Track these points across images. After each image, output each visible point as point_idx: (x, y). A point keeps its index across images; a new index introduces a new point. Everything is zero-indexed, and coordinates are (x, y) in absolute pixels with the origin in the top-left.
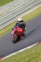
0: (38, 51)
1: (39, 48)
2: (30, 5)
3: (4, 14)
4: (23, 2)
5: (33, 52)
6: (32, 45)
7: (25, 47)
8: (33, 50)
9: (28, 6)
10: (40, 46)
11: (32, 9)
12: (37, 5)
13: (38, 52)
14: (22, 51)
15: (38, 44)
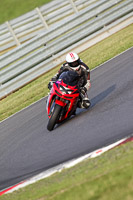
0: (125, 167)
1: (128, 154)
2: (100, 17)
3: (15, 46)
4: (76, 9)
5: (108, 168)
6: (105, 145)
7: (83, 154)
8: (109, 162)
10: (132, 149)
11: (107, 31)
13: (125, 170)
14: (74, 167)
15: (123, 143)
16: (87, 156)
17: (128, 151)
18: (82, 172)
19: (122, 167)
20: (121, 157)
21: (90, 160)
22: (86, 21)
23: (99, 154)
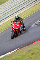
0: (19, 57)
1: (19, 53)
2: (10, 12)
4: (3, 10)
5: (13, 57)
7: (6, 53)
8: (14, 56)
9: (8, 13)
10: (20, 52)
11: (12, 16)
12: (17, 12)
13: (19, 58)
14: (3, 57)
15: (18, 50)
16: (7, 54)
17: (19, 52)
18: (6, 59)
19: (18, 57)
20: (17, 54)
21: (8, 55)
22: (6, 14)
23: (11, 53)
